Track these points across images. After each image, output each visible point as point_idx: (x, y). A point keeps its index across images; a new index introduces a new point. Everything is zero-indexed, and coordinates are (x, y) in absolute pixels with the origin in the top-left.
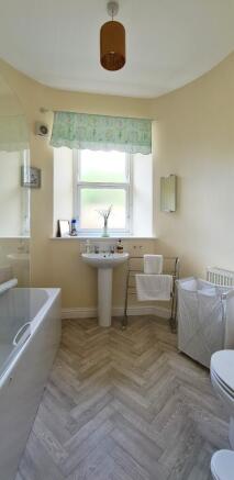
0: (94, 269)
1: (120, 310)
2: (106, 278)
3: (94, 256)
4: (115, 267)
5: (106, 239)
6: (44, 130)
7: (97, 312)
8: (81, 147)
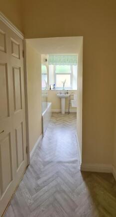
0: (60, 98)
1: (67, 111)
2: (63, 101)
3: (60, 95)
4: (66, 98)
5: (64, 90)
6: (46, 60)
7: (61, 111)
8: (56, 65)
